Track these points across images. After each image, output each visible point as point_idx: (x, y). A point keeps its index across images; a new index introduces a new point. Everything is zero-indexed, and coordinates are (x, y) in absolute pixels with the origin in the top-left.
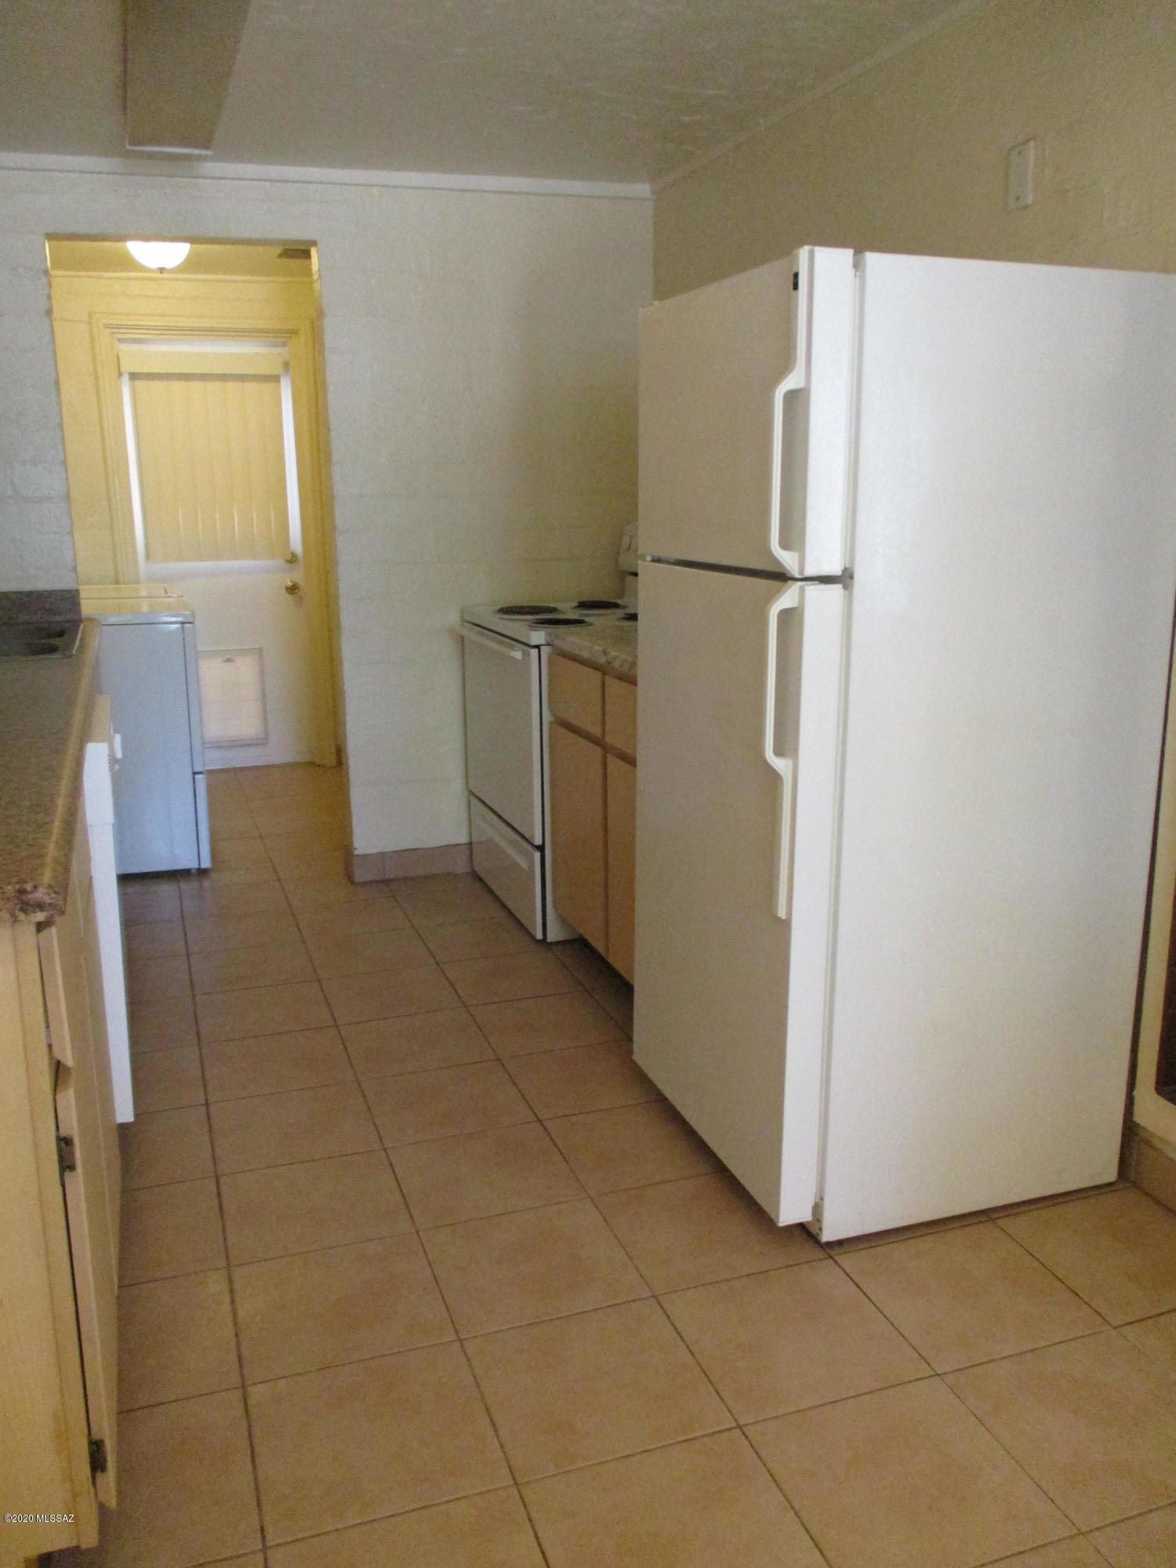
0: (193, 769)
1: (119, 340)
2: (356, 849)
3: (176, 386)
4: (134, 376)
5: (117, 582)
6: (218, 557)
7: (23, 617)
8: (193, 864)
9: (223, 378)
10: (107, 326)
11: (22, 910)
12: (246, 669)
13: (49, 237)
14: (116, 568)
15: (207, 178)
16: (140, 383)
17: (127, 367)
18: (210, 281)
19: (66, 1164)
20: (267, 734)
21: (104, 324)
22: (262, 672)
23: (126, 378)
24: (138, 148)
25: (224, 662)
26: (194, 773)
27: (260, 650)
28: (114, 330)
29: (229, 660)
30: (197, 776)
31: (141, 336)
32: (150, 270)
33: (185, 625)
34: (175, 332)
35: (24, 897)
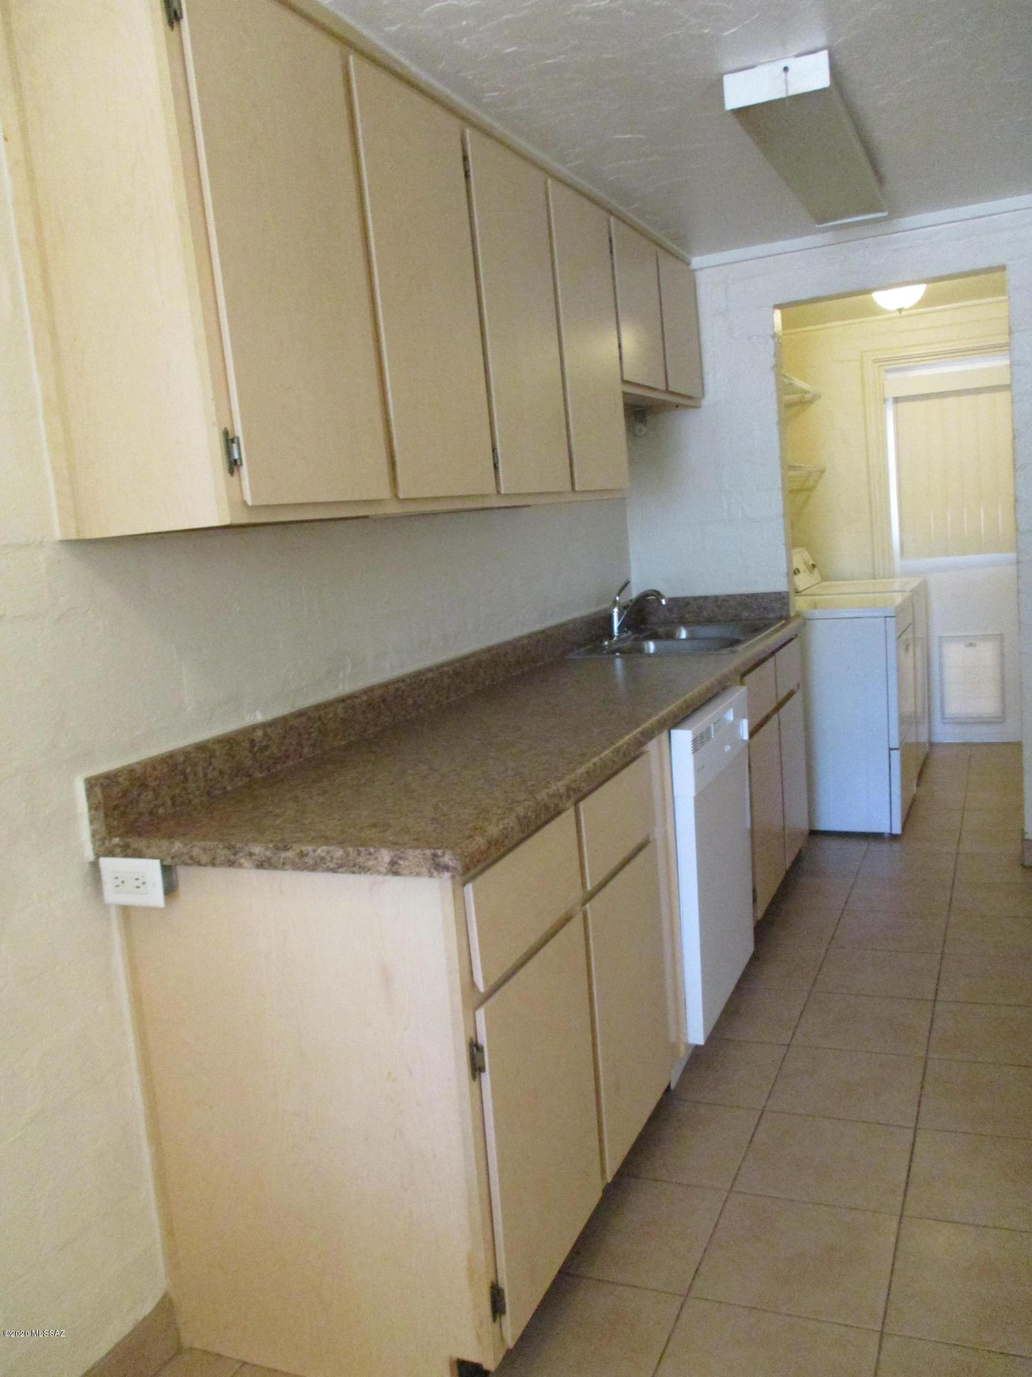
0: (889, 745)
1: (886, 371)
2: (1027, 833)
3: (933, 404)
4: (897, 400)
5: (874, 578)
6: (964, 552)
7: (745, 614)
8: (885, 829)
9: (977, 391)
10: (875, 361)
11: (435, 868)
12: (987, 653)
13: (777, 307)
14: (873, 567)
15: (906, 231)
16: (902, 405)
17: (890, 393)
18: (967, 306)
19: (476, 1068)
20: (1004, 712)
21: (872, 360)
22: (1002, 655)
23: (890, 405)
24: (825, 225)
25: (967, 646)
26: (891, 749)
27: (1001, 635)
28: (881, 363)
29: (971, 645)
30: (892, 752)
31: (906, 365)
32: (891, 312)
33: (887, 619)
34: (933, 357)
35: (437, 860)
